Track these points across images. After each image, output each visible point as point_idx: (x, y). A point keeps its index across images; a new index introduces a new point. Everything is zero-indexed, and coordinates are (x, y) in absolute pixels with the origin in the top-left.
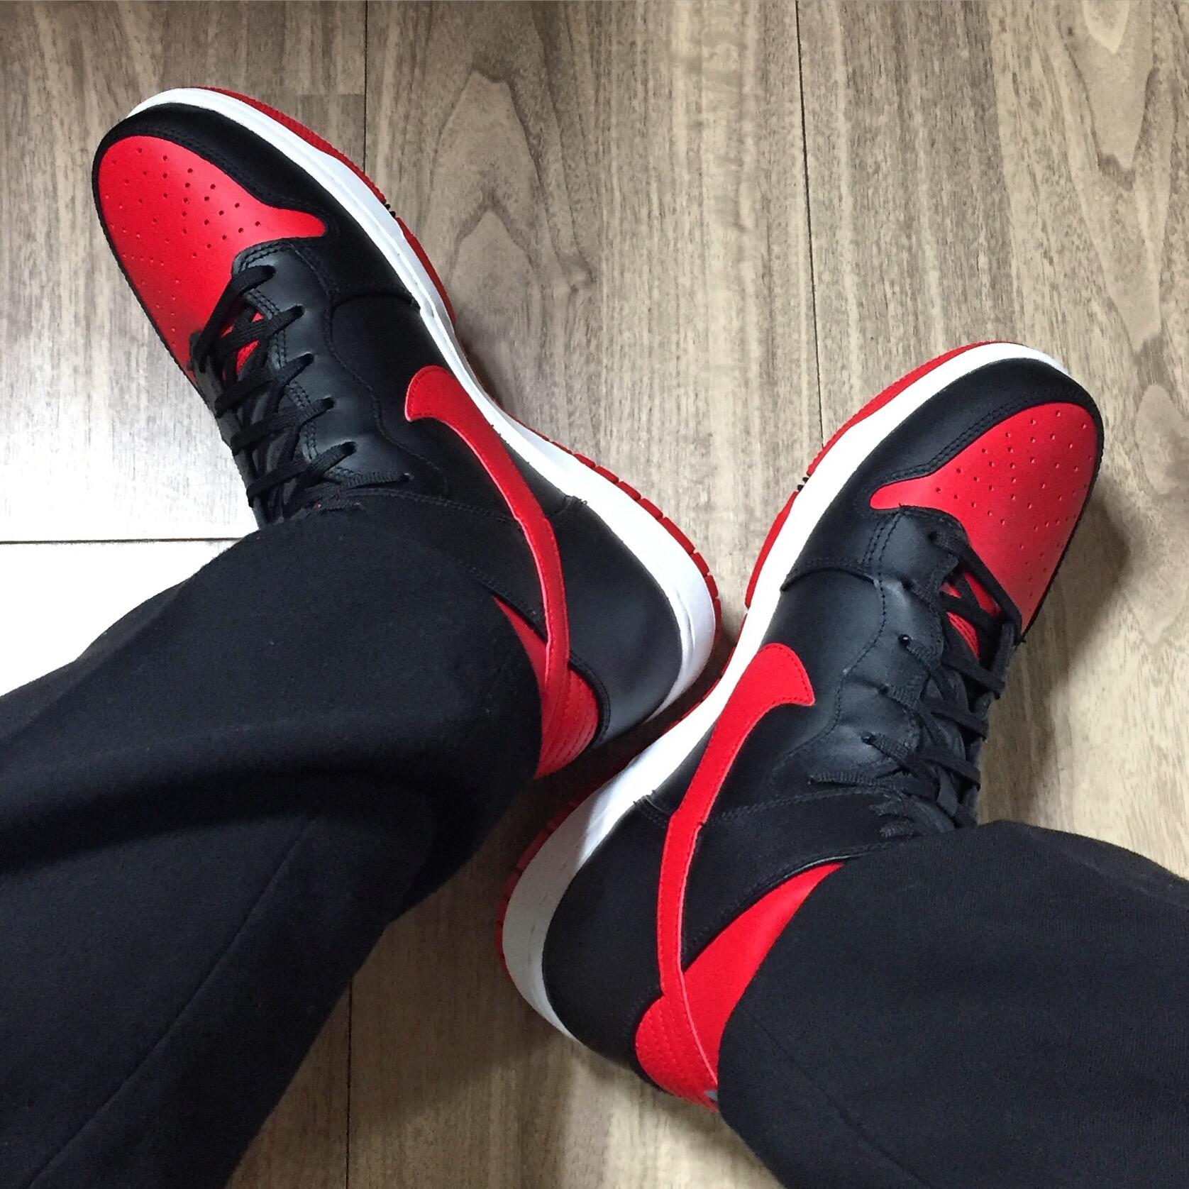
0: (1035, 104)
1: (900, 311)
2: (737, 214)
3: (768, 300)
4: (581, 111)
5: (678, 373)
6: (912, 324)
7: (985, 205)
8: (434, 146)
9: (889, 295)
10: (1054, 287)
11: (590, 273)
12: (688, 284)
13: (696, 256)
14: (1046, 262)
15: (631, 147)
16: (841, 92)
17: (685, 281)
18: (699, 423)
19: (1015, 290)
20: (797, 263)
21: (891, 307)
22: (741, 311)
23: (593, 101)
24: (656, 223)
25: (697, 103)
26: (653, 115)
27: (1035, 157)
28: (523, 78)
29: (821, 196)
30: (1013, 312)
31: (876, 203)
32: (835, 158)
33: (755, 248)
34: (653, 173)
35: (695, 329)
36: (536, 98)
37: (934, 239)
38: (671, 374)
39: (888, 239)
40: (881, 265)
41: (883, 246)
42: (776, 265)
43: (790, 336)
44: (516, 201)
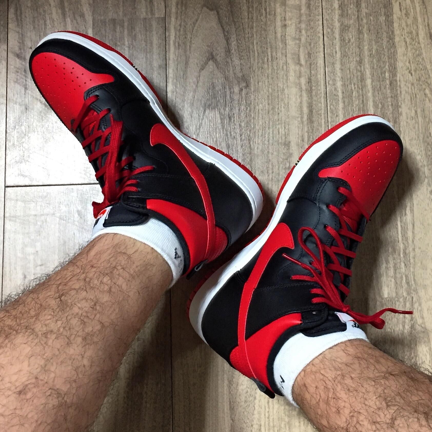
0: (407, 15)
1: (357, 95)
2: (299, 60)
3: (310, 91)
4: (243, 22)
5: (278, 120)
6: (361, 99)
7: (388, 54)
8: (190, 36)
9: (353, 89)
10: (413, 84)
11: (247, 82)
12: (282, 87)
13: (284, 76)
14: (410, 75)
15: (261, 35)
16: (337, 12)
17: (280, 85)
18: (286, 138)
19: (398, 86)
20: (320, 78)
21: (354, 93)
22: (301, 96)
23: (247, 17)
24: (270, 63)
25: (284, 17)
26: (269, 23)
27: (406, 35)
28: (222, 9)
29: (329, 51)
30: (398, 94)
31: (349, 54)
32: (334, 37)
33: (306, 72)
34: (269, 44)
35: (284, 103)
36: (226, 17)
37: (370, 67)
38: (276, 120)
39: (353, 67)
40: (350, 78)
41: (351, 70)
42: (313, 78)
43: (318, 104)
44: (220, 56)
